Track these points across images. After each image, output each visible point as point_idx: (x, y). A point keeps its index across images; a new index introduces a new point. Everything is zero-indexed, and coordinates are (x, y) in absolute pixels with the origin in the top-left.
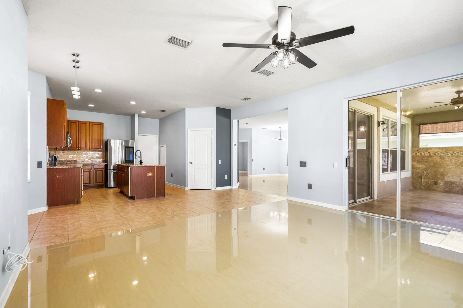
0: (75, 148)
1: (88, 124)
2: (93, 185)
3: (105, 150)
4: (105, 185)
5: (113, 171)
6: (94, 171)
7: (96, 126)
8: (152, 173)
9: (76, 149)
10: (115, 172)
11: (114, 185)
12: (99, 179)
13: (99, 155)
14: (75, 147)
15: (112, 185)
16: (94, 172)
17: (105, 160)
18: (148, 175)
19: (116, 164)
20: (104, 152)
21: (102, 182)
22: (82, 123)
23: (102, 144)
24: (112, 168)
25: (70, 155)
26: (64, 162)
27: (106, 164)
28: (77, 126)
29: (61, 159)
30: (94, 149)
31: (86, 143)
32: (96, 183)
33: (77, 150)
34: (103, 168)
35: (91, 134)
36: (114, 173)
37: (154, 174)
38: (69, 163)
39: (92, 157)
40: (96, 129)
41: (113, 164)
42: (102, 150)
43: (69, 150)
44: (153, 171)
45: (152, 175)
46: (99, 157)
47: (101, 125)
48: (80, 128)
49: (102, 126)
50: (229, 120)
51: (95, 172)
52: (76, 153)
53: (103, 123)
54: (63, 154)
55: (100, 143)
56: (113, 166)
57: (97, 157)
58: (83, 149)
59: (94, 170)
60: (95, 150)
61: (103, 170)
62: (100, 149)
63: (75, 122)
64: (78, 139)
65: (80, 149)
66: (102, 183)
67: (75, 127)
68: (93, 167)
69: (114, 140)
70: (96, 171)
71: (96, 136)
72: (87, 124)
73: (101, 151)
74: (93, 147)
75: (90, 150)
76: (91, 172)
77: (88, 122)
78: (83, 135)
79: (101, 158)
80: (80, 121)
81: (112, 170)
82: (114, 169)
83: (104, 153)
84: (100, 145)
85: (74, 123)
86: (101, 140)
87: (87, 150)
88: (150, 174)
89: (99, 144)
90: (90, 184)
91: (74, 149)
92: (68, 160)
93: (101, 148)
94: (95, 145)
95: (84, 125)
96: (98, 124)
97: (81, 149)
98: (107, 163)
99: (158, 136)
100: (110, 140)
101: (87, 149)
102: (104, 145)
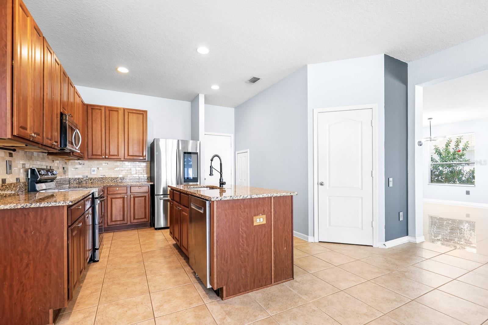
0: (99, 155)
1: (121, 113)
2: (129, 223)
3: (149, 160)
4: (151, 223)
5: (164, 197)
6: (131, 197)
7: (135, 115)
8: (264, 216)
9: (101, 157)
10: (166, 198)
11: (165, 225)
12: (141, 212)
13: (140, 169)
14: (99, 153)
15: (162, 224)
16: (130, 199)
17: (150, 177)
18: (255, 224)
19: (169, 186)
20: (149, 163)
21: (145, 218)
22: (111, 110)
23: (144, 148)
24: (161, 193)
25: (92, 169)
26: (81, 181)
27: (151, 185)
28: (103, 115)
29: (78, 175)
30: (131, 158)
31: (118, 145)
32: (134, 219)
33: (103, 159)
34: (146, 192)
35: (126, 130)
36: (165, 201)
37: (268, 219)
38: (90, 181)
39: (129, 171)
40: (134, 122)
41: (163, 185)
42: (145, 159)
43: (88, 158)
44: (266, 209)
45: (265, 222)
46: (141, 171)
47: (143, 114)
48: (107, 119)
49: (145, 115)
50: (405, 86)
51: (132, 199)
52: (104, 164)
53: (146, 112)
54: (80, 166)
55: (141, 146)
56: (164, 188)
57: (137, 171)
58: (113, 157)
59: (131, 195)
60: (133, 159)
61: (147, 195)
62: (141, 158)
63: (99, 108)
64: (104, 139)
65: (107, 157)
66: (145, 220)
67: (99, 117)
68: (129, 189)
69: (165, 140)
70: (134, 197)
71: (135, 135)
72: (120, 111)
73: (143, 161)
74: (131, 154)
75: (125, 160)
76: (125, 199)
77: (121, 109)
78: (114, 132)
79: (144, 173)
80: (108, 107)
81: (162, 196)
82: (165, 194)
83: (149, 165)
84: (141, 151)
85: (97, 110)
86: (143, 141)
87: (119, 160)
88: (260, 220)
89: (140, 149)
90: (124, 222)
91: (98, 157)
92: (90, 176)
93: (143, 156)
94: (134, 150)
95: (115, 113)
96: (138, 112)
97: (109, 156)
98: (152, 183)
99: (233, 136)
100: (158, 140)
101: (119, 157)
102: (148, 150)
